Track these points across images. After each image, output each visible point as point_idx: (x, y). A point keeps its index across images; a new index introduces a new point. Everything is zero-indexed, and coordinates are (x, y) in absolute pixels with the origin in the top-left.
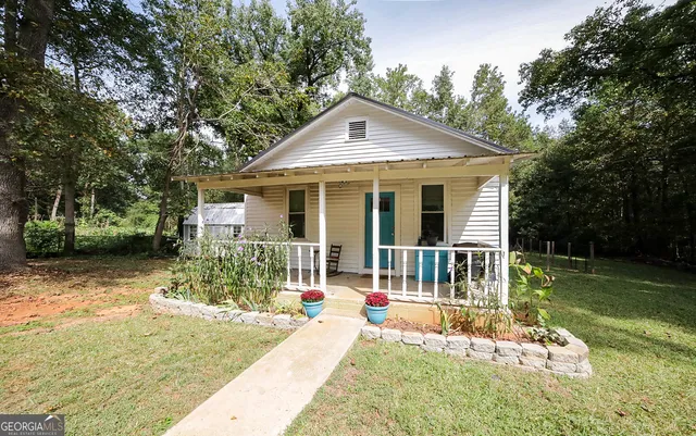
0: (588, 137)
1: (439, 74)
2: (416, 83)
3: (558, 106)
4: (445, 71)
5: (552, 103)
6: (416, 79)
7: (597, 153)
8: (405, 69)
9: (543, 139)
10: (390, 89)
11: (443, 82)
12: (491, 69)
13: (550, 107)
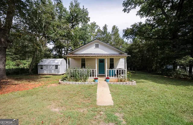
0: (135, 45)
1: (104, 26)
2: (98, 27)
3: (130, 38)
4: (106, 25)
5: (129, 37)
6: (98, 26)
7: (137, 49)
8: (95, 23)
9: (126, 44)
10: (91, 28)
11: (105, 28)
12: (116, 27)
13: (128, 38)
